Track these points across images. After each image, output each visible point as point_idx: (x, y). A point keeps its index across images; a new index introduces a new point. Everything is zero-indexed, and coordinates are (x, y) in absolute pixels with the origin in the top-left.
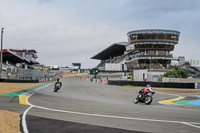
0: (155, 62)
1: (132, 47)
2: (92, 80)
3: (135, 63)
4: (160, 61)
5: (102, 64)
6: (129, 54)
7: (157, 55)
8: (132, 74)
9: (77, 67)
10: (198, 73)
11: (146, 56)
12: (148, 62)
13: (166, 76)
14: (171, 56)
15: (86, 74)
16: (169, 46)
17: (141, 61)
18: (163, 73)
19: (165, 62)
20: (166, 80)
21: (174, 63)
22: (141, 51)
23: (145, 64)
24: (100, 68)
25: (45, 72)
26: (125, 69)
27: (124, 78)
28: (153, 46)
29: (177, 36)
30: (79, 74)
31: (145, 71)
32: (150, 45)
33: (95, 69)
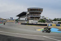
0: (35, 18)
1: (28, 13)
2: (16, 23)
3: (29, 18)
4: (37, 17)
5: (19, 18)
6: (28, 15)
7: (36, 15)
8: (28, 21)
9: (12, 19)
10: (48, 21)
11: (33, 16)
12: (33, 17)
13: (39, 22)
14: (40, 16)
15: (14, 21)
16: (40, 13)
17: (31, 17)
18: (38, 21)
19: (38, 18)
20: (39, 23)
21: (41, 18)
22: (31, 14)
23: (32, 18)
24: (19, 19)
25: (2, 20)
26: (26, 20)
27: (26, 22)
28: (35, 13)
29: (42, 10)
30: (12, 21)
31: (32, 20)
32: (34, 13)
33: (17, 20)
